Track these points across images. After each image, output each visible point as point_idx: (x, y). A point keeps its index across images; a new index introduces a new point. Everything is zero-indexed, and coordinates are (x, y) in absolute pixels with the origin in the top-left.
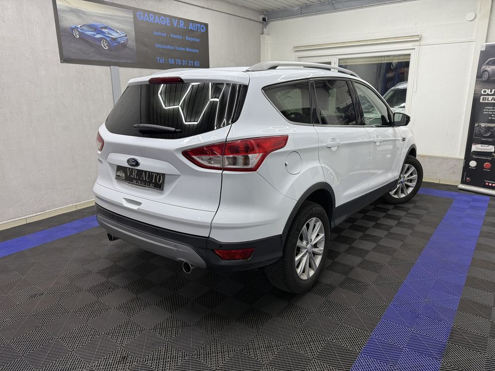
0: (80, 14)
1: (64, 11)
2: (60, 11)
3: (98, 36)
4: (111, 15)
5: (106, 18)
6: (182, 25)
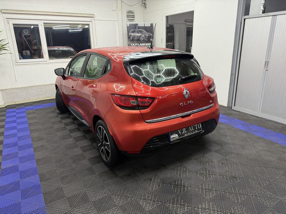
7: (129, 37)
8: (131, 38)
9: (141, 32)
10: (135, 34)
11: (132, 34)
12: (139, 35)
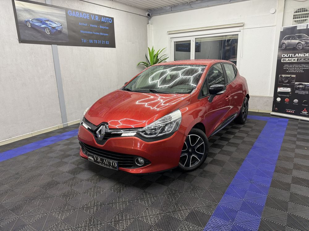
0: (31, 12)
1: (20, 10)
2: (18, 10)
3: (43, 26)
4: (51, 13)
5: (48, 14)
6: (97, 19)
7: (280, 46)
8: (284, 46)
9: (300, 37)
10: (289, 41)
11: (286, 42)
12: (297, 41)
